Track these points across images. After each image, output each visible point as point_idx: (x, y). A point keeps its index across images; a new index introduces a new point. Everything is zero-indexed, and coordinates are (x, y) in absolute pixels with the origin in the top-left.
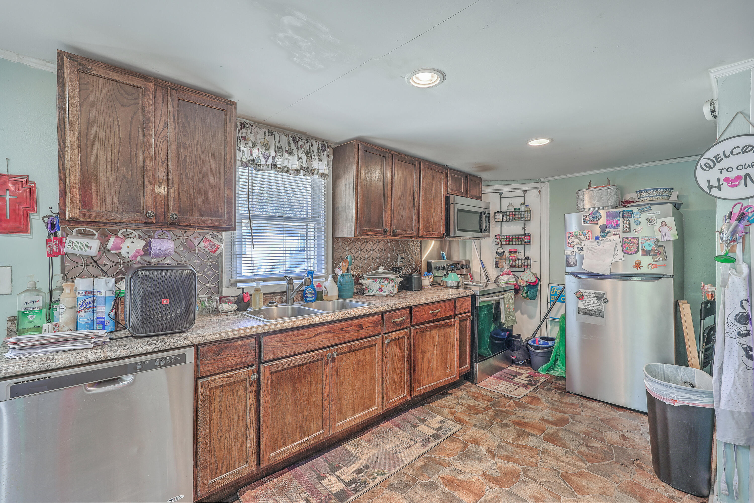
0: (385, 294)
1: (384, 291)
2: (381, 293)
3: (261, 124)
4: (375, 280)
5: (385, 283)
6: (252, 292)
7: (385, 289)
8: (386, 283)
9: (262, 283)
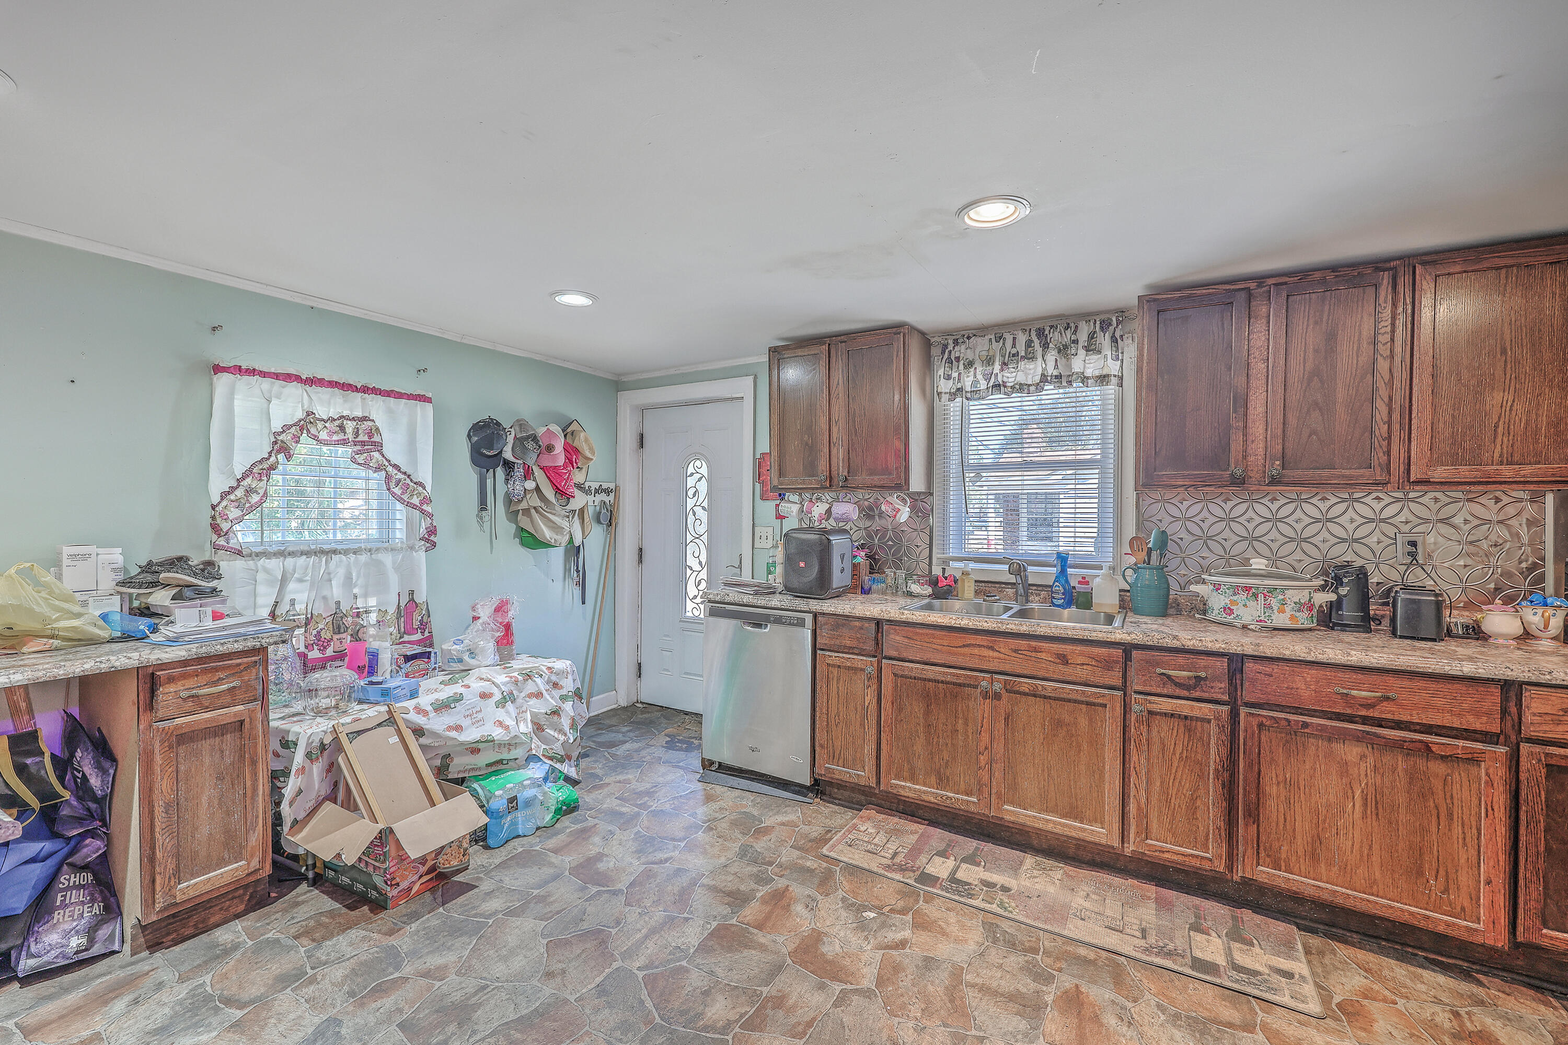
0: (1238, 623)
1: (1238, 616)
2: (1229, 619)
3: (981, 330)
4: (1217, 587)
5: (1242, 597)
6: (958, 575)
7: (1238, 610)
8: (1244, 598)
9: (972, 565)
